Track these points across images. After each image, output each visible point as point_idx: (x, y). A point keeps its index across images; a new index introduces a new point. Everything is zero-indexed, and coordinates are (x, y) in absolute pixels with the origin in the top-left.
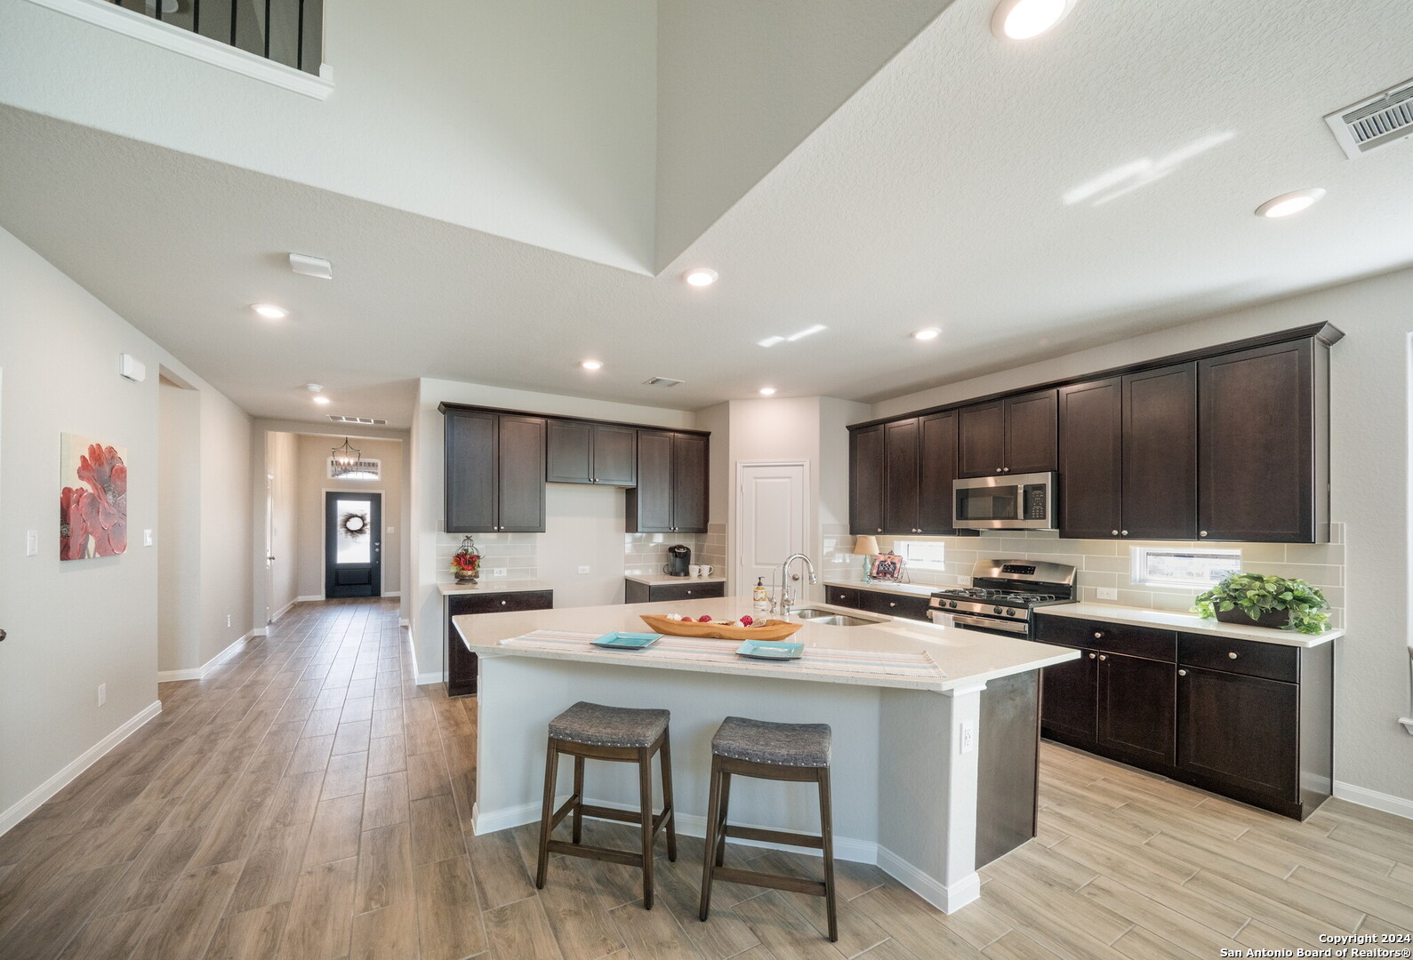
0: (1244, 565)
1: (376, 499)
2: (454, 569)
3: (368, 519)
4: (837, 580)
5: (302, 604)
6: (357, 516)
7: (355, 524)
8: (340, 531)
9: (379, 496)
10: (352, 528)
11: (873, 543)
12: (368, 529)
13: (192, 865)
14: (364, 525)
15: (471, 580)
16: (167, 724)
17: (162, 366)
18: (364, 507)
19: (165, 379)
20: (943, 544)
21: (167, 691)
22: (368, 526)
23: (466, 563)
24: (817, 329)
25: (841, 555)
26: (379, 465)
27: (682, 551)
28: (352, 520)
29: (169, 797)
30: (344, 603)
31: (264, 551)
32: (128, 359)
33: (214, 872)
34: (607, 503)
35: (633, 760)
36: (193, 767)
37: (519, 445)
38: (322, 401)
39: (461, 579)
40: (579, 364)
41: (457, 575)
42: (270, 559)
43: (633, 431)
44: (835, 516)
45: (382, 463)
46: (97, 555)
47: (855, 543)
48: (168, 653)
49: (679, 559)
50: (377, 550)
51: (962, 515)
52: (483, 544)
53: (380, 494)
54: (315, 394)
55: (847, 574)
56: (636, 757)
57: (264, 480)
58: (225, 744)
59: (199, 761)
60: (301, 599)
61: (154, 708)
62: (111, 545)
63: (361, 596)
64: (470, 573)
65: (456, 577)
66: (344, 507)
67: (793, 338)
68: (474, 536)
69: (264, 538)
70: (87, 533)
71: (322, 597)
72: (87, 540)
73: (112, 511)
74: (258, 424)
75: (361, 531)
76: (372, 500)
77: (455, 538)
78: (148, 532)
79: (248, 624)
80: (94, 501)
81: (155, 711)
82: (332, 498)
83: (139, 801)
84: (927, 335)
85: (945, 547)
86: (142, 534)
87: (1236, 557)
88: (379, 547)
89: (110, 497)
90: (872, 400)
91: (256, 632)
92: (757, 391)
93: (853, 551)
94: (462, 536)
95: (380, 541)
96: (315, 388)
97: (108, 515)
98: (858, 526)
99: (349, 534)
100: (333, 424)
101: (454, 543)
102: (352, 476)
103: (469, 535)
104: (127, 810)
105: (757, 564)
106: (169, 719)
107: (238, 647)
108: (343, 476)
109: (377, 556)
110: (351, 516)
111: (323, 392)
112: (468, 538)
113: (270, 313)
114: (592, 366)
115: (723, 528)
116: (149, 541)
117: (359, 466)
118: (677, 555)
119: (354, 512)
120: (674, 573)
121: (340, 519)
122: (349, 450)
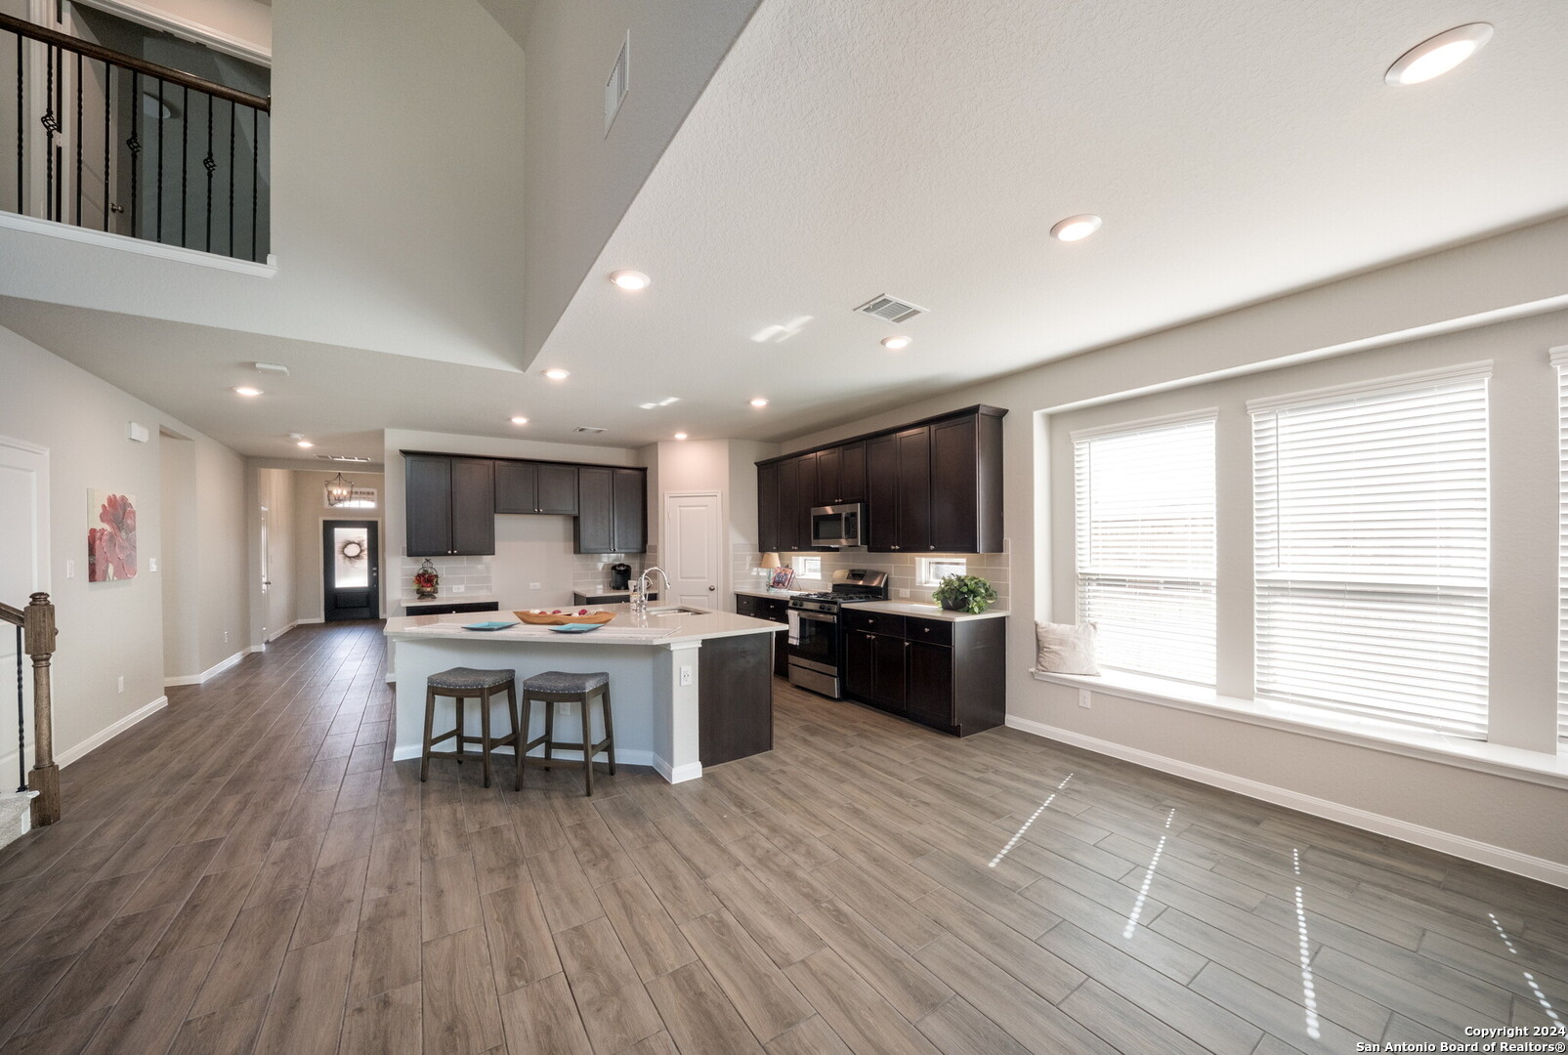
0: (968, 570)
1: (373, 528)
2: (415, 587)
3: (365, 545)
4: (747, 589)
5: (300, 627)
6: (354, 543)
7: (353, 550)
8: (338, 558)
9: (376, 523)
10: (350, 555)
11: (775, 558)
12: (365, 554)
13: (193, 779)
14: (361, 551)
15: (431, 595)
16: (172, 712)
17: (161, 426)
18: (362, 534)
19: (164, 433)
20: (819, 558)
21: (170, 691)
22: (366, 552)
23: (426, 582)
24: (672, 400)
25: (755, 569)
26: (376, 493)
27: (622, 568)
28: (350, 546)
29: (177, 750)
30: (342, 625)
31: (259, 577)
32: (134, 426)
33: (209, 782)
34: (555, 528)
35: (477, 697)
36: (194, 735)
37: (471, 482)
38: (305, 445)
39: (422, 595)
40: (509, 419)
41: (418, 591)
42: (266, 583)
43: (575, 469)
44: (744, 537)
45: (378, 492)
46: (115, 578)
47: (762, 557)
48: (172, 664)
49: (621, 576)
50: (375, 574)
51: (817, 537)
52: (441, 566)
53: (377, 522)
54: (297, 440)
55: (757, 585)
56: (479, 694)
57: (258, 513)
58: (220, 722)
59: (198, 732)
60: (300, 622)
61: (162, 701)
62: (125, 570)
63: (358, 619)
64: (429, 589)
65: (418, 593)
66: (341, 534)
67: (663, 404)
68: (433, 559)
69: (259, 563)
70: (107, 562)
71: (321, 620)
72: (107, 567)
73: (126, 544)
74: (250, 464)
75: (358, 557)
76: (368, 528)
77: (418, 561)
78: (153, 560)
79: (245, 639)
80: (112, 537)
81: (162, 704)
82: (329, 527)
83: (154, 752)
84: (759, 403)
85: (821, 561)
86: (149, 563)
87: (962, 564)
88: (377, 572)
89: (123, 534)
90: (779, 440)
91: (254, 649)
92: (673, 435)
93: (760, 565)
94: (423, 559)
95: (377, 566)
96: (296, 436)
97: (122, 548)
98: (764, 546)
99: (347, 559)
100: (323, 461)
101: (415, 566)
102: (347, 504)
103: (428, 558)
104: (145, 758)
105: (682, 578)
106: (175, 708)
107: (235, 659)
108: (340, 505)
109: (374, 579)
110: (349, 543)
111: (303, 439)
112: (428, 561)
113: (248, 392)
114: (519, 421)
115: (655, 549)
116: (154, 568)
117: (351, 496)
118: (619, 572)
119: (352, 540)
120: (617, 588)
121: (337, 546)
122: (342, 482)
